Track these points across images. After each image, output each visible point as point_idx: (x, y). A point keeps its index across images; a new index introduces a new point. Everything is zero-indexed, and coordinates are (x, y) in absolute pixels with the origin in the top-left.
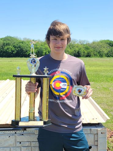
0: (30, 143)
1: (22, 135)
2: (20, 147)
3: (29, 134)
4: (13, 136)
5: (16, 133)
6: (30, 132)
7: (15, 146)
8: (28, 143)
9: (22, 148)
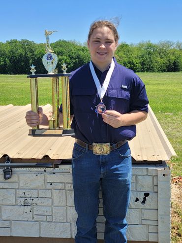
0: (64, 184)
1: (54, 173)
2: (51, 189)
3: (63, 172)
4: (41, 175)
5: (45, 171)
6: (64, 170)
7: (44, 188)
8: (61, 184)
9: (54, 191)
